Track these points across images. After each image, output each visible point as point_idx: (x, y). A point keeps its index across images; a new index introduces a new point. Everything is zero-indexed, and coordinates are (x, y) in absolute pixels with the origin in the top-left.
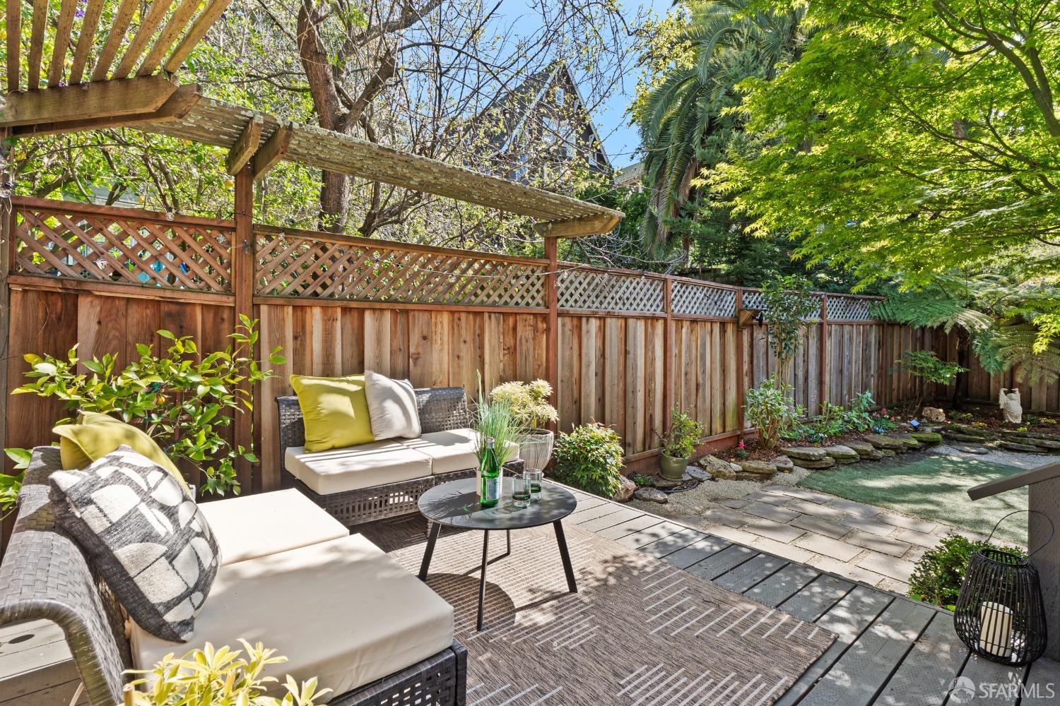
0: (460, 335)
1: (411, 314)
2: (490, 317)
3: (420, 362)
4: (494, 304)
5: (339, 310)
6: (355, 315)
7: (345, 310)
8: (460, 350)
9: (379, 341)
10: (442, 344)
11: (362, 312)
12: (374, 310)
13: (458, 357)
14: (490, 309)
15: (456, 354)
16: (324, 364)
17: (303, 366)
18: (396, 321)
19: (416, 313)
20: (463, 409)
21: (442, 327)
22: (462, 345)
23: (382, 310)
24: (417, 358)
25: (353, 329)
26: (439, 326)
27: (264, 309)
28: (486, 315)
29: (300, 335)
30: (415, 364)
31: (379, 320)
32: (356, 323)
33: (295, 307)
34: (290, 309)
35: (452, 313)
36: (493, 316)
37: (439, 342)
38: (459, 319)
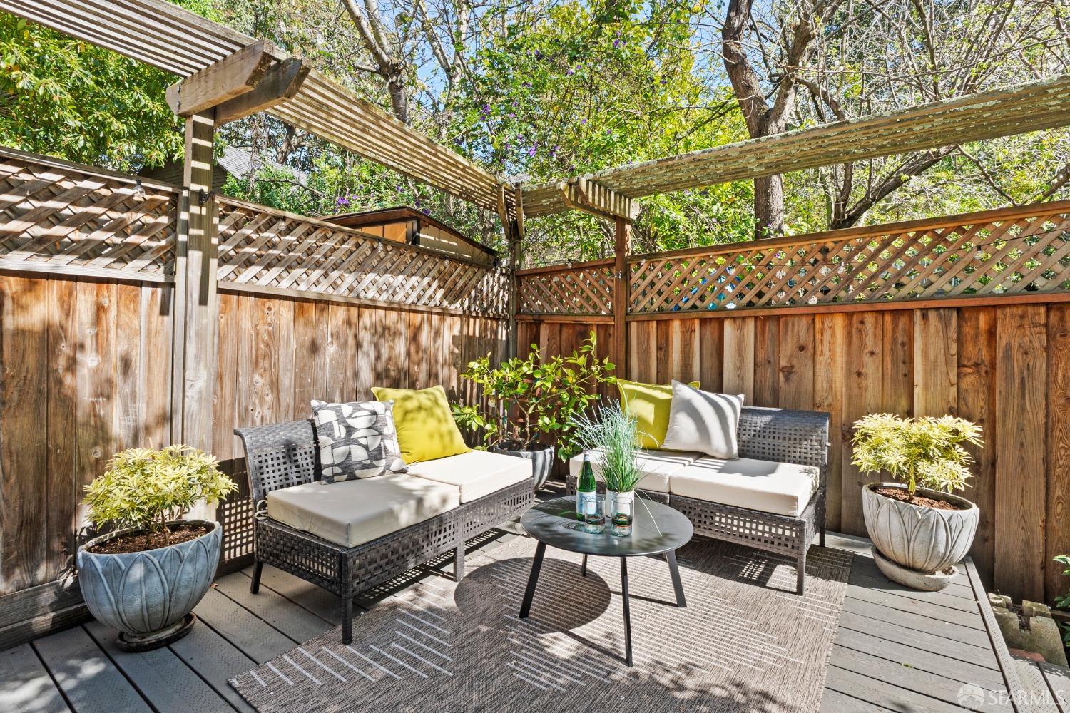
0: (862, 344)
1: (782, 320)
2: (925, 317)
3: (794, 377)
4: (940, 295)
5: (697, 322)
6: (715, 325)
7: (703, 322)
8: (861, 364)
9: (740, 352)
10: (832, 356)
11: (721, 322)
12: (734, 318)
13: (859, 374)
14: (923, 305)
15: (854, 369)
16: (682, 373)
17: (666, 373)
18: (763, 330)
19: (790, 319)
20: (821, 443)
21: (833, 334)
22: (867, 358)
23: (744, 318)
24: (790, 373)
25: (713, 340)
26: (828, 333)
27: (634, 324)
28: (918, 314)
29: (664, 347)
30: (787, 379)
31: (741, 329)
32: (716, 335)
33: (658, 322)
34: (654, 324)
35: (849, 315)
36: (932, 315)
37: (827, 353)
38: (862, 322)
